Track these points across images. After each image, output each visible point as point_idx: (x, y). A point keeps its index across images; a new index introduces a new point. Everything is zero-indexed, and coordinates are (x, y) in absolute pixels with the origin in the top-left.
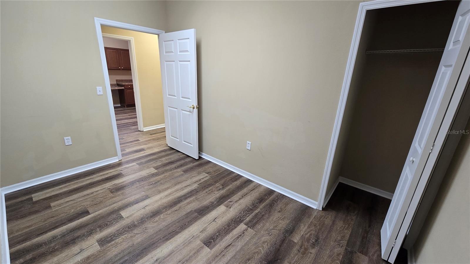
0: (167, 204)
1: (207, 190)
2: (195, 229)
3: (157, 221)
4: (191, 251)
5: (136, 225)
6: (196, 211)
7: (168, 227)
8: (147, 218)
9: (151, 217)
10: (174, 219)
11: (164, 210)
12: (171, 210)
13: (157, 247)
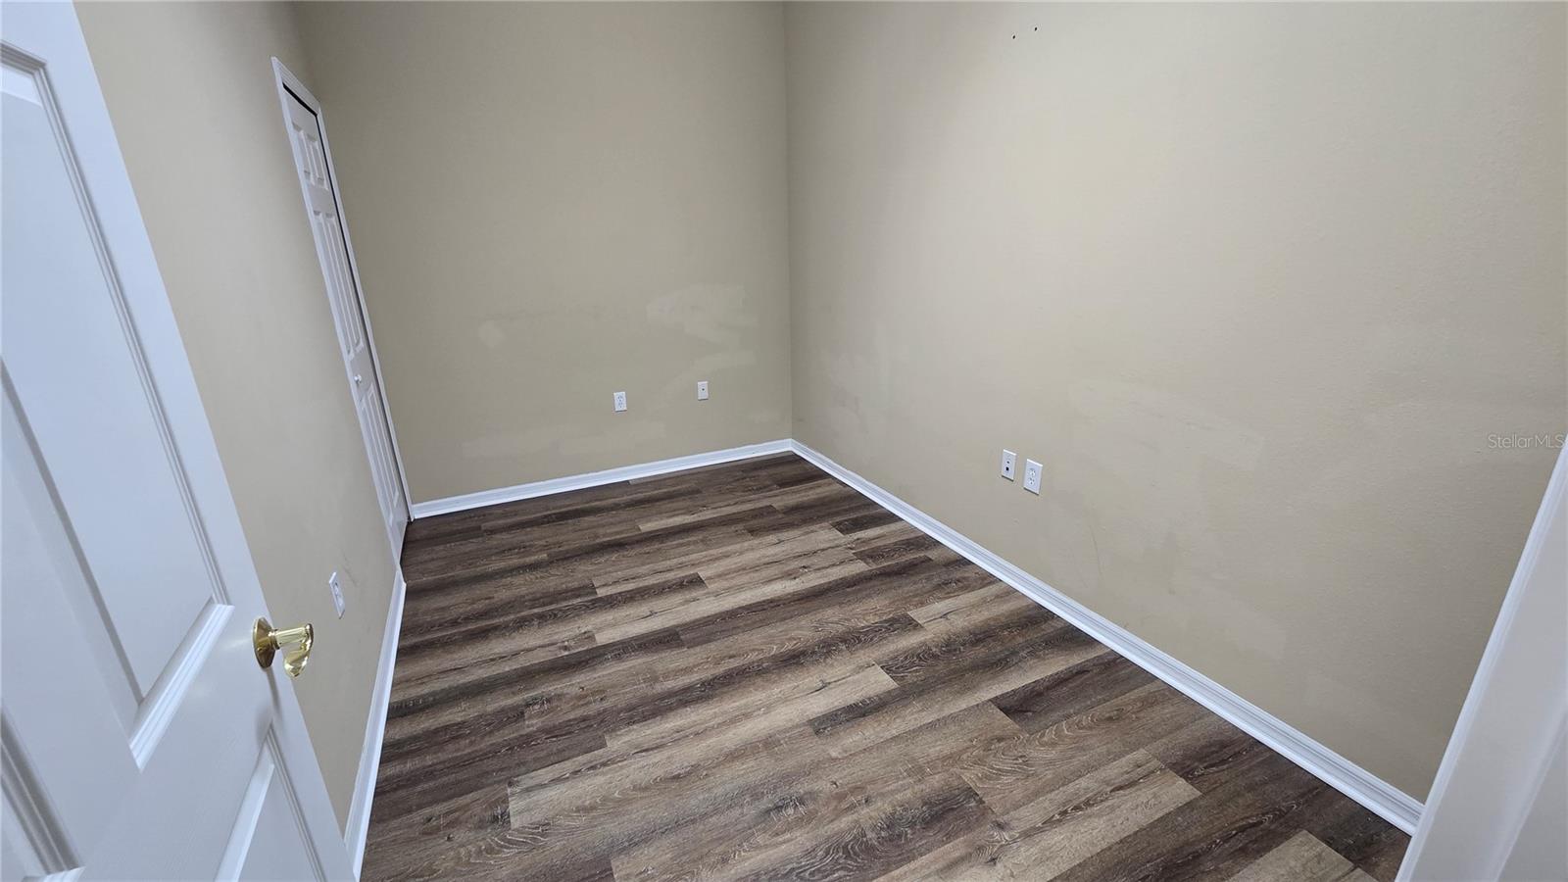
0: (754, 684)
1: (595, 708)
2: (705, 606)
3: (790, 639)
4: (733, 578)
5: (841, 642)
6: (680, 644)
7: (764, 623)
8: (814, 652)
9: (803, 653)
10: (746, 636)
11: (764, 665)
12: (746, 662)
13: (793, 594)
